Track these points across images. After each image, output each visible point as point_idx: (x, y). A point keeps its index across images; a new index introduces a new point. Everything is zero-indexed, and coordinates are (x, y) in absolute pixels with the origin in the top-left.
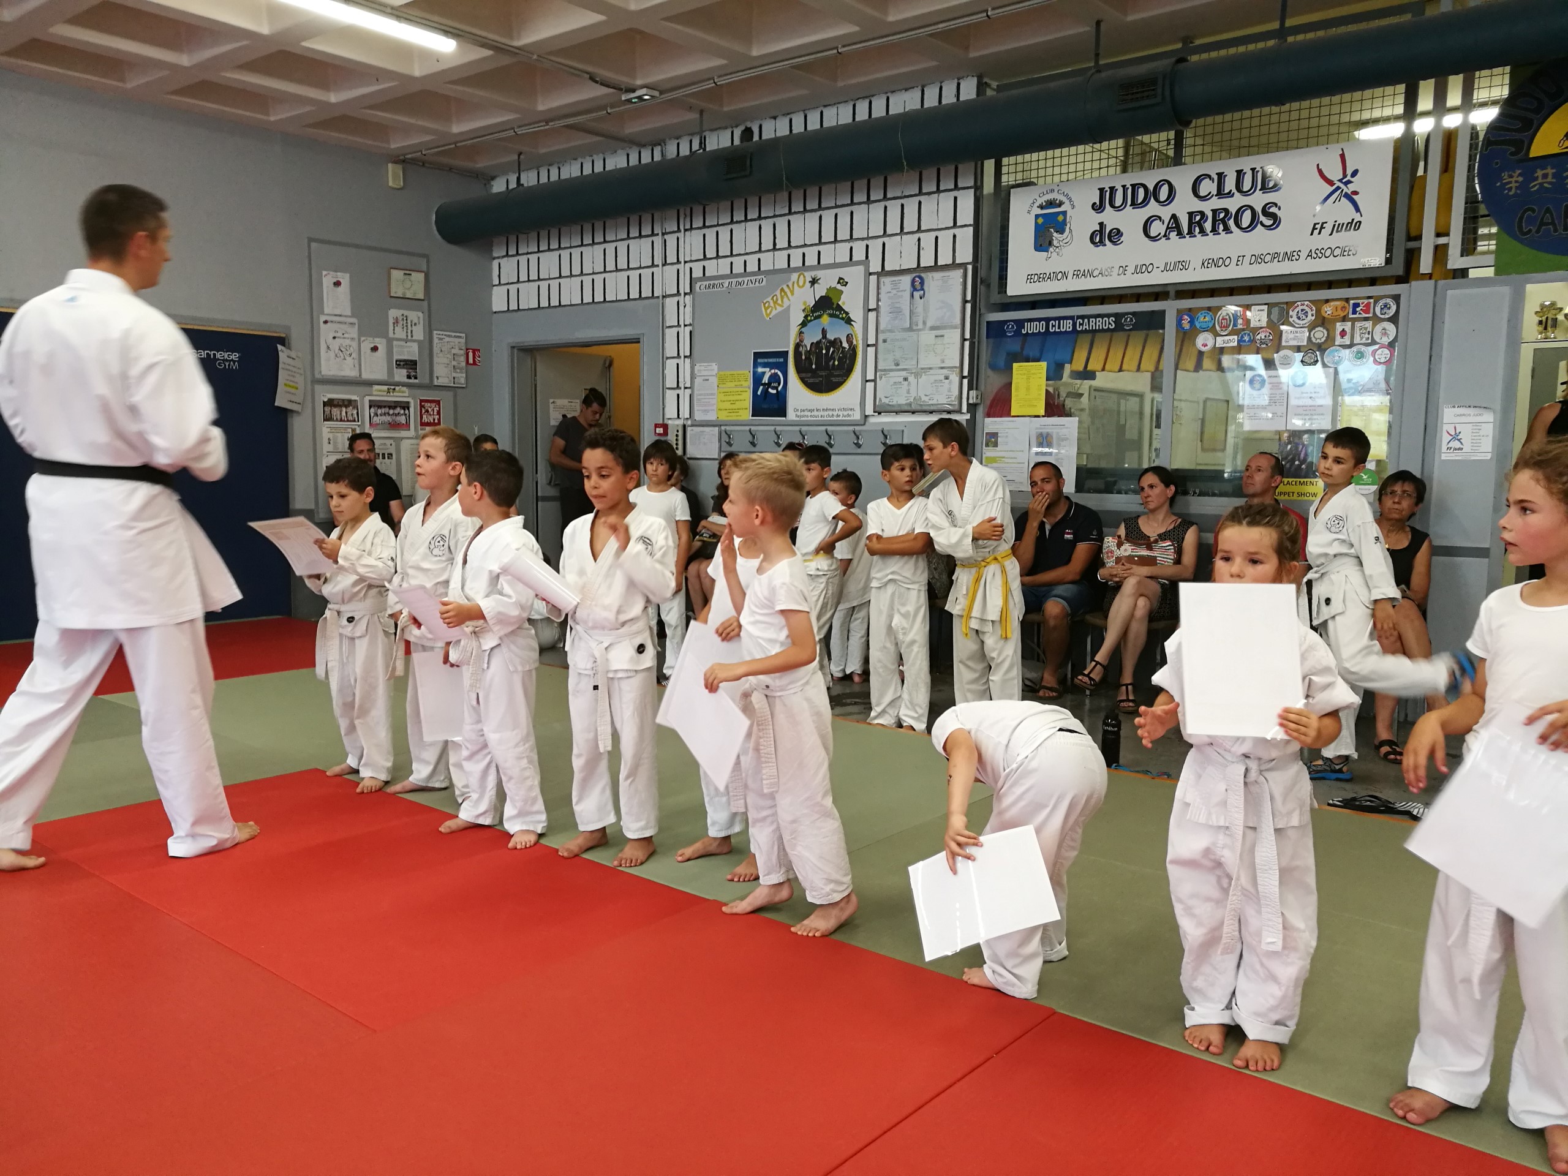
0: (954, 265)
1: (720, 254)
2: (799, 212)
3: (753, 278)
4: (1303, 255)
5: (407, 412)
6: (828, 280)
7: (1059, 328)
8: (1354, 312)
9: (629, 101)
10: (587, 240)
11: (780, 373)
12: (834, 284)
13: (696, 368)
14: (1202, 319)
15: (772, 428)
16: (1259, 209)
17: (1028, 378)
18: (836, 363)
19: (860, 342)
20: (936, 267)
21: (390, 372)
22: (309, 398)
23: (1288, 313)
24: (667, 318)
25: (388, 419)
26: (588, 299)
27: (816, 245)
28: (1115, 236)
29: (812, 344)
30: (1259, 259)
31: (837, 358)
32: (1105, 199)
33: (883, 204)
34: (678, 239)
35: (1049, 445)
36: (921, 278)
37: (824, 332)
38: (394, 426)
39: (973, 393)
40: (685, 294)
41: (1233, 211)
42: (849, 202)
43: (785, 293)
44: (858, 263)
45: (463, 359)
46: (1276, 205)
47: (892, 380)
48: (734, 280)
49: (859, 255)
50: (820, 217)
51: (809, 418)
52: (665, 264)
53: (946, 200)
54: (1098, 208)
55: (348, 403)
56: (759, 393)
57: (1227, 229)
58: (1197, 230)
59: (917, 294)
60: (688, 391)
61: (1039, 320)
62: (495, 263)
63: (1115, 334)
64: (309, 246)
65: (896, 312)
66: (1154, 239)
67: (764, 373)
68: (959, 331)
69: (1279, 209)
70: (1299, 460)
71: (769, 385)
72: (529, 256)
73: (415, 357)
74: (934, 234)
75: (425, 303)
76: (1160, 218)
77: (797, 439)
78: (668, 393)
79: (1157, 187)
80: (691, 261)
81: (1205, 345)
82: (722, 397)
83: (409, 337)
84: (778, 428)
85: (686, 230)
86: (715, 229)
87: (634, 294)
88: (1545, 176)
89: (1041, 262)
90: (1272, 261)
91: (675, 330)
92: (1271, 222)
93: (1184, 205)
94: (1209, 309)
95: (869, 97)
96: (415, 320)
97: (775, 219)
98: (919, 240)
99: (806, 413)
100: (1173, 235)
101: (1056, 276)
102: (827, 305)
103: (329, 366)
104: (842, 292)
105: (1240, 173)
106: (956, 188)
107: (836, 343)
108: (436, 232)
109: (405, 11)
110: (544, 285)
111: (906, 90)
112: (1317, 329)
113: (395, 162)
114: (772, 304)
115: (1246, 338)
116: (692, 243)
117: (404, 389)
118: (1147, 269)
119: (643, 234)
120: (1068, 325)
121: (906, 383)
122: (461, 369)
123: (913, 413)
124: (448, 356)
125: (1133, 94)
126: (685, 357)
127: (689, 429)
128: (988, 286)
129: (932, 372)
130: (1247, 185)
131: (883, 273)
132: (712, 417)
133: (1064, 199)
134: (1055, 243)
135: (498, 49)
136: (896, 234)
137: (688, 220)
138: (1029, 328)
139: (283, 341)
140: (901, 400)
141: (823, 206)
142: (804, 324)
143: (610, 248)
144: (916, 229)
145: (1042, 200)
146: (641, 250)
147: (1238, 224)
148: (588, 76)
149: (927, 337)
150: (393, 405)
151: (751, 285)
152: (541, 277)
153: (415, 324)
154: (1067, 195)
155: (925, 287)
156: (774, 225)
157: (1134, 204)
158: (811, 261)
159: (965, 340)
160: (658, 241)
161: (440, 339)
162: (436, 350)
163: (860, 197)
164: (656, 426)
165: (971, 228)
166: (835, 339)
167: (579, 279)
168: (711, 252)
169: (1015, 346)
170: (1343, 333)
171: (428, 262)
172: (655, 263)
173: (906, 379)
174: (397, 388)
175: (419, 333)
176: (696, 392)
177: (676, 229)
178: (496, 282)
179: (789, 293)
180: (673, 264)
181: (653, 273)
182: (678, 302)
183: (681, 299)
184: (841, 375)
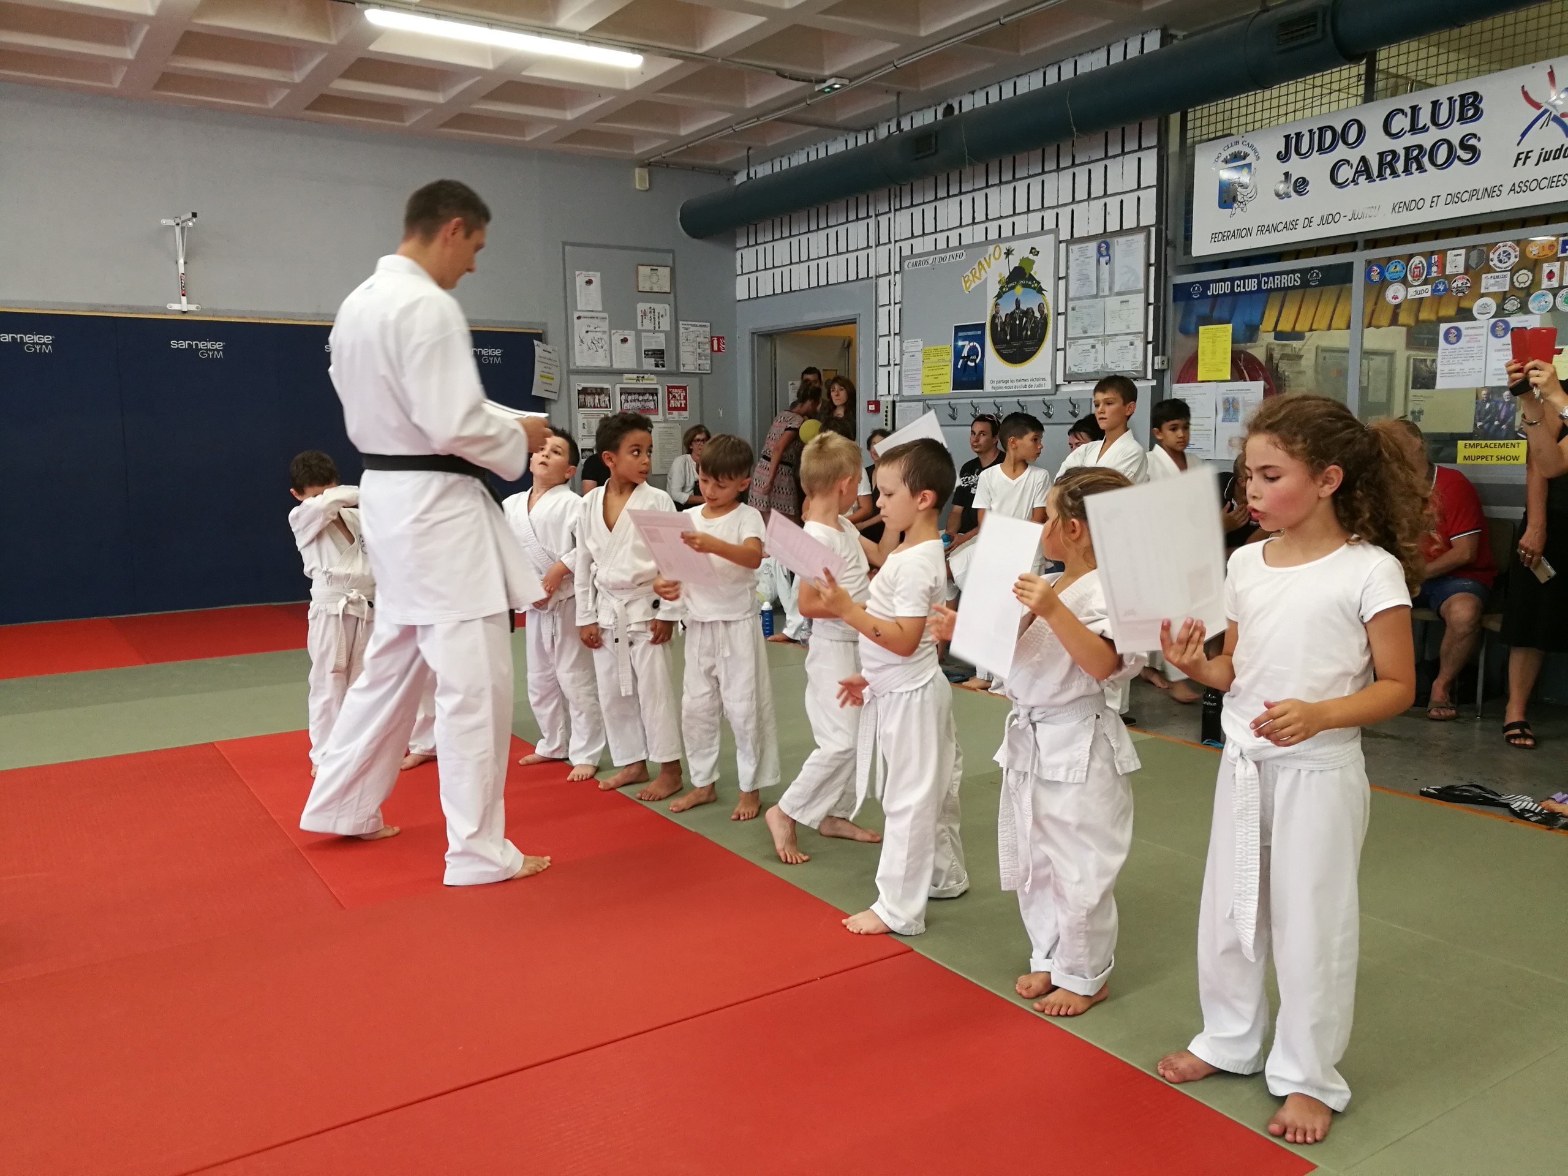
0: (1138, 229)
1: (926, 231)
2: (995, 185)
3: (954, 253)
4: (1506, 189)
5: (655, 398)
6: (1021, 250)
7: (1244, 288)
8: (1564, 251)
9: (822, 91)
10: (813, 227)
11: (978, 346)
12: (1027, 254)
13: (904, 345)
14: (1392, 269)
15: (969, 401)
16: (1456, 142)
17: (1214, 342)
18: (1029, 333)
19: (1051, 311)
20: (1122, 232)
21: (639, 362)
22: (565, 387)
23: (1488, 256)
24: (880, 297)
26: (813, 284)
27: (1011, 215)
28: (1301, 186)
29: (1007, 315)
30: (1455, 198)
31: (1029, 328)
32: (1291, 147)
33: (1071, 171)
34: (889, 219)
36: (1107, 243)
37: (1018, 303)
39: (1158, 359)
40: (896, 273)
41: (1428, 147)
42: (1040, 171)
43: (983, 266)
44: (1050, 231)
45: (708, 346)
46: (1474, 136)
47: (1081, 348)
48: (938, 257)
49: (1050, 224)
50: (1015, 188)
51: (1004, 390)
52: (878, 244)
53: (1131, 161)
54: (1283, 157)
55: (600, 391)
56: (959, 366)
57: (1421, 168)
58: (1388, 171)
59: (1103, 260)
61: (1223, 280)
62: (739, 255)
63: (1303, 291)
64: (564, 249)
65: (1083, 278)
66: (1341, 185)
67: (963, 346)
68: (1142, 295)
69: (1479, 140)
70: (1498, 420)
71: (968, 358)
72: (766, 245)
73: (664, 348)
74: (1119, 198)
75: (672, 295)
76: (1348, 162)
77: (991, 411)
78: (881, 370)
79: (1346, 128)
80: (901, 240)
81: (1396, 298)
82: (926, 372)
83: (657, 329)
84: (975, 401)
85: (896, 210)
87: (852, 277)
89: (1227, 219)
90: (1470, 199)
91: (886, 308)
92: (1469, 156)
93: (1375, 144)
94: (1399, 257)
95: (1058, 63)
96: (662, 312)
97: (974, 194)
98: (1105, 204)
99: (1001, 385)
100: (1362, 179)
101: (1241, 233)
102: (1020, 276)
103: (582, 358)
104: (1033, 262)
105: (1436, 105)
106: (1140, 148)
107: (1028, 313)
108: (681, 228)
109: (591, 34)
110: (777, 271)
111: (1093, 51)
112: (1521, 272)
113: (642, 166)
114: (971, 278)
115: (1441, 287)
116: (901, 223)
117: (653, 376)
118: (1333, 218)
119: (859, 216)
120: (1252, 285)
121: (1094, 350)
122: (705, 356)
124: (695, 344)
125: (1292, 32)
126: (895, 334)
127: (897, 404)
128: (1175, 247)
129: (1118, 338)
130: (1443, 117)
131: (1073, 240)
132: (917, 392)
133: (1248, 150)
134: (1239, 198)
135: (686, 57)
136: (1084, 201)
137: (898, 200)
138: (1214, 290)
139: (540, 337)
140: (1088, 368)
141: (1017, 177)
142: (999, 296)
143: (832, 232)
144: (1102, 193)
145: (1226, 154)
146: (858, 232)
147: (1432, 162)
148: (775, 72)
149: (1112, 303)
150: (642, 392)
151: (951, 259)
152: (775, 264)
153: (662, 316)
154: (1252, 146)
155: (1111, 252)
156: (973, 199)
157: (1321, 150)
158: (1006, 232)
159: (1149, 304)
160: (872, 222)
161: (687, 329)
162: (682, 339)
163: (1050, 165)
164: (869, 403)
165: (1154, 190)
166: (1028, 309)
167: (807, 265)
168: (918, 231)
169: (1201, 309)
170: (1551, 275)
171: (673, 257)
172: (870, 244)
174: (646, 376)
175: (666, 324)
176: (904, 368)
177: (887, 210)
178: (739, 272)
179: (986, 266)
180: (885, 244)
181: (868, 255)
182: (889, 281)
183: (892, 278)
184: (1030, 346)
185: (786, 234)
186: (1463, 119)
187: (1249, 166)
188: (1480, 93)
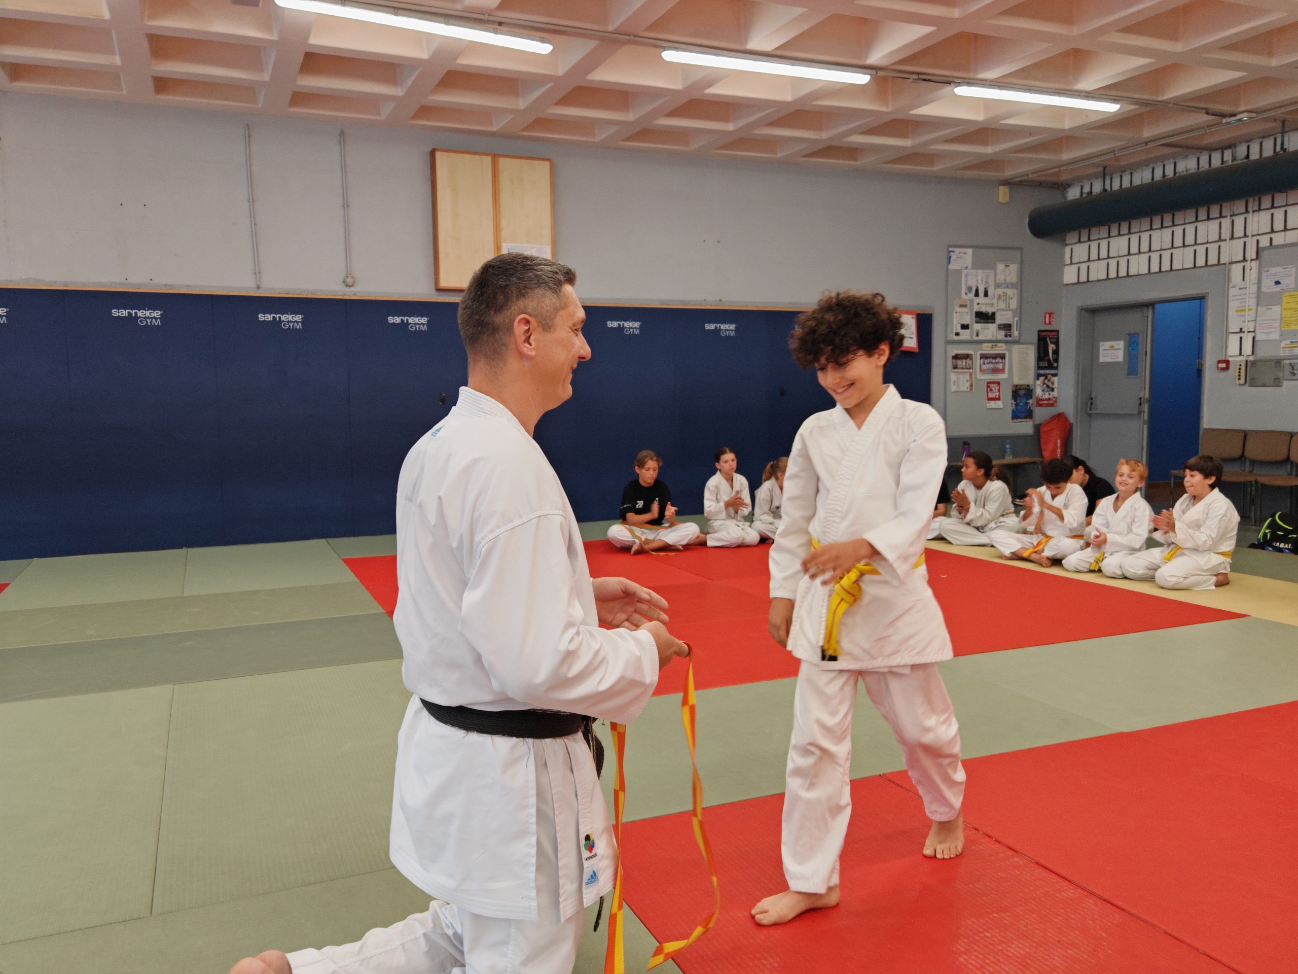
1: (1288, 227)
5: (1005, 360)
9: (1229, 123)
10: (1157, 225)
21: (995, 334)
24: (1233, 279)
25: (991, 366)
26: (1155, 268)
34: (1246, 219)
38: (995, 371)
45: (1043, 320)
52: (1232, 238)
55: (967, 357)
60: (1253, 334)
62: (1068, 249)
72: (1100, 241)
73: (1012, 322)
75: (1019, 284)
78: (1231, 337)
80: (1258, 234)
83: (1008, 307)
86: (1284, 209)
87: (1201, 262)
96: (1012, 296)
108: (1028, 230)
110: (1113, 262)
113: (1006, 185)
116: (1259, 221)
117: (1002, 344)
119: (1211, 216)
127: (1251, 364)
135: (1143, 103)
137: (1257, 203)
143: (1178, 230)
146: (1208, 229)
150: (995, 357)
152: (1111, 255)
153: (1012, 298)
160: (1226, 223)
164: (1218, 362)
167: (1147, 255)
168: (1278, 226)
171: (1021, 253)
172: (1223, 238)
174: (999, 345)
175: (1014, 304)
176: (1259, 335)
177: (1244, 211)
178: (1068, 261)
180: (1241, 238)
181: (1219, 247)
182: (1244, 267)
183: (1247, 264)
185: (1124, 230)
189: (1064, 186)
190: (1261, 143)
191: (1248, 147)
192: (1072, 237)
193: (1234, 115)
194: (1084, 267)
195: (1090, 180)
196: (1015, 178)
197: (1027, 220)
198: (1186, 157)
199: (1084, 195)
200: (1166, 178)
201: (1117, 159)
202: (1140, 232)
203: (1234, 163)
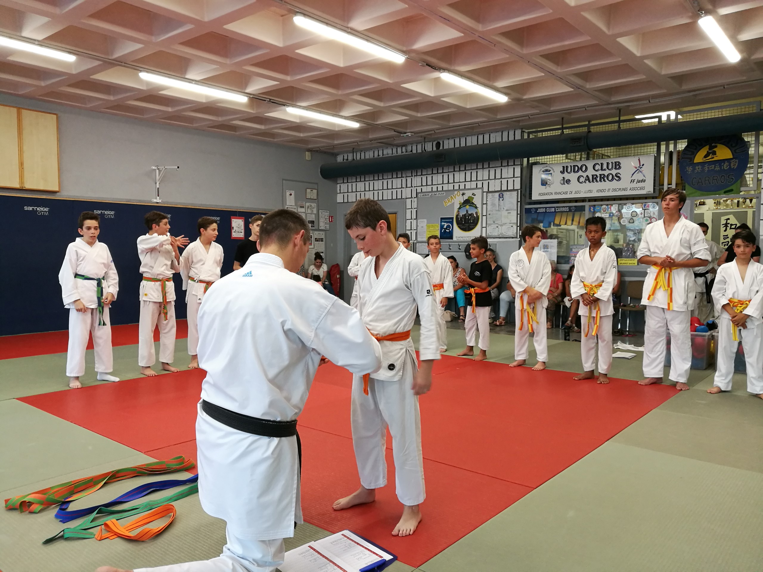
0: (514, 190)
1: (428, 184)
2: (458, 171)
3: (440, 193)
4: (629, 189)
6: (468, 194)
7: (550, 210)
8: (645, 207)
9: (403, 136)
10: (376, 178)
11: (450, 225)
12: (471, 195)
13: (419, 222)
14: (597, 208)
16: (614, 175)
18: (472, 221)
19: (480, 214)
20: (507, 190)
23: (624, 207)
24: (407, 206)
27: (464, 182)
28: (568, 181)
29: (463, 215)
30: (615, 190)
31: (472, 219)
32: (565, 170)
33: (488, 169)
34: (412, 179)
35: (548, 248)
36: (502, 194)
37: (467, 211)
40: (414, 198)
42: (476, 168)
45: (328, 220)
46: (619, 174)
47: (492, 228)
48: (433, 193)
49: (480, 185)
50: (465, 173)
51: (461, 240)
52: (407, 187)
53: (511, 169)
54: (562, 172)
56: (442, 231)
57: (604, 180)
58: (595, 180)
59: (501, 199)
60: (416, 231)
61: (543, 208)
62: (338, 186)
63: (569, 213)
64: (283, 182)
65: (493, 205)
66: (581, 183)
67: (444, 225)
68: (516, 211)
69: (621, 175)
70: (629, 253)
71: (446, 229)
72: (352, 183)
73: (314, 219)
74: (506, 180)
76: (583, 176)
79: (582, 166)
83: (312, 212)
84: (450, 243)
85: (415, 176)
86: (426, 176)
87: (394, 197)
88: (699, 168)
89: (543, 189)
90: (619, 191)
91: (410, 210)
92: (618, 179)
93: (590, 172)
94: (598, 205)
95: (483, 134)
96: (314, 207)
97: (448, 173)
98: (501, 181)
99: (460, 238)
100: (587, 182)
101: (549, 194)
102: (468, 202)
104: (474, 198)
105: (608, 163)
106: (514, 165)
107: (471, 215)
108: (320, 175)
109: (349, 118)
110: (358, 194)
111: (496, 132)
112: (633, 212)
113: (308, 151)
114: (447, 201)
115: (611, 215)
116: (417, 181)
118: (579, 192)
119: (398, 177)
120: (553, 210)
122: (327, 223)
123: (500, 238)
125: (575, 142)
126: (414, 219)
128: (525, 196)
129: (506, 224)
130: (610, 167)
133: (551, 169)
134: (548, 183)
135: (370, 124)
136: (493, 179)
137: (416, 172)
138: (540, 211)
140: (496, 234)
141: (466, 169)
142: (459, 208)
143: (385, 181)
144: (500, 178)
145: (543, 169)
146: (397, 182)
147: (608, 179)
149: (505, 213)
151: (439, 195)
152: (357, 190)
154: (552, 168)
155: (504, 197)
156: (448, 175)
157: (574, 172)
158: (462, 187)
159: (518, 214)
160: (404, 179)
161: (321, 213)
162: (320, 216)
163: (479, 167)
165: (520, 178)
166: (471, 213)
167: (373, 192)
168: (424, 184)
169: (535, 216)
170: (642, 213)
171: (318, 186)
172: (403, 186)
173: (497, 227)
175: (315, 211)
176: (418, 231)
177: (411, 176)
178: (339, 192)
179: (454, 198)
180: (410, 187)
181: (402, 190)
182: (411, 201)
183: (413, 199)
184: (473, 226)
185: (363, 179)
186: (615, 168)
187: (551, 174)
188: (620, 162)
189: (335, 155)
190: (417, 145)
191: (412, 146)
192: (340, 181)
193: (406, 133)
194: (346, 195)
195: (347, 153)
196: (314, 148)
197: (319, 170)
198: (387, 148)
199: (345, 160)
200: (379, 157)
201: (358, 145)
202: (369, 181)
203: (407, 153)
